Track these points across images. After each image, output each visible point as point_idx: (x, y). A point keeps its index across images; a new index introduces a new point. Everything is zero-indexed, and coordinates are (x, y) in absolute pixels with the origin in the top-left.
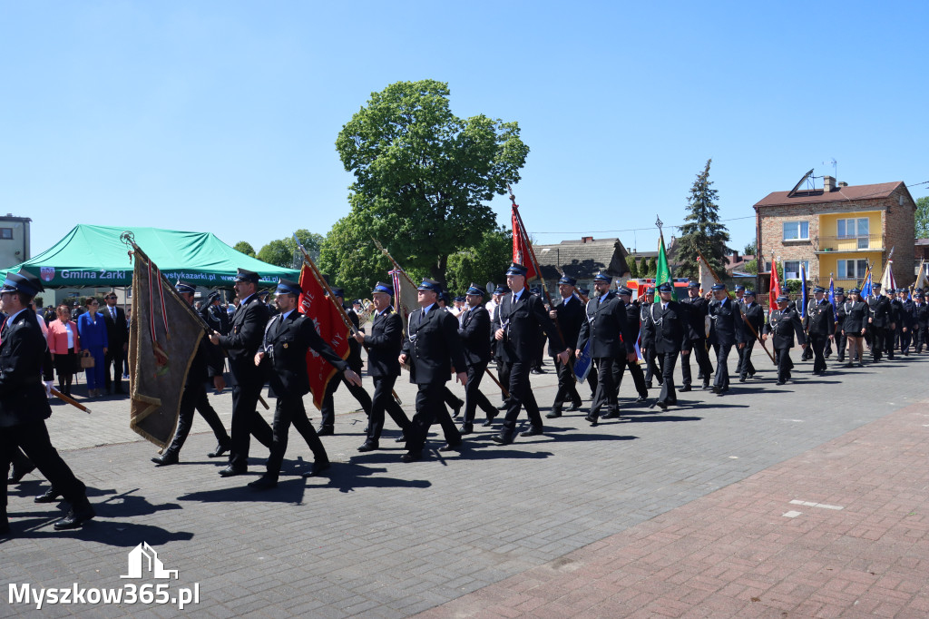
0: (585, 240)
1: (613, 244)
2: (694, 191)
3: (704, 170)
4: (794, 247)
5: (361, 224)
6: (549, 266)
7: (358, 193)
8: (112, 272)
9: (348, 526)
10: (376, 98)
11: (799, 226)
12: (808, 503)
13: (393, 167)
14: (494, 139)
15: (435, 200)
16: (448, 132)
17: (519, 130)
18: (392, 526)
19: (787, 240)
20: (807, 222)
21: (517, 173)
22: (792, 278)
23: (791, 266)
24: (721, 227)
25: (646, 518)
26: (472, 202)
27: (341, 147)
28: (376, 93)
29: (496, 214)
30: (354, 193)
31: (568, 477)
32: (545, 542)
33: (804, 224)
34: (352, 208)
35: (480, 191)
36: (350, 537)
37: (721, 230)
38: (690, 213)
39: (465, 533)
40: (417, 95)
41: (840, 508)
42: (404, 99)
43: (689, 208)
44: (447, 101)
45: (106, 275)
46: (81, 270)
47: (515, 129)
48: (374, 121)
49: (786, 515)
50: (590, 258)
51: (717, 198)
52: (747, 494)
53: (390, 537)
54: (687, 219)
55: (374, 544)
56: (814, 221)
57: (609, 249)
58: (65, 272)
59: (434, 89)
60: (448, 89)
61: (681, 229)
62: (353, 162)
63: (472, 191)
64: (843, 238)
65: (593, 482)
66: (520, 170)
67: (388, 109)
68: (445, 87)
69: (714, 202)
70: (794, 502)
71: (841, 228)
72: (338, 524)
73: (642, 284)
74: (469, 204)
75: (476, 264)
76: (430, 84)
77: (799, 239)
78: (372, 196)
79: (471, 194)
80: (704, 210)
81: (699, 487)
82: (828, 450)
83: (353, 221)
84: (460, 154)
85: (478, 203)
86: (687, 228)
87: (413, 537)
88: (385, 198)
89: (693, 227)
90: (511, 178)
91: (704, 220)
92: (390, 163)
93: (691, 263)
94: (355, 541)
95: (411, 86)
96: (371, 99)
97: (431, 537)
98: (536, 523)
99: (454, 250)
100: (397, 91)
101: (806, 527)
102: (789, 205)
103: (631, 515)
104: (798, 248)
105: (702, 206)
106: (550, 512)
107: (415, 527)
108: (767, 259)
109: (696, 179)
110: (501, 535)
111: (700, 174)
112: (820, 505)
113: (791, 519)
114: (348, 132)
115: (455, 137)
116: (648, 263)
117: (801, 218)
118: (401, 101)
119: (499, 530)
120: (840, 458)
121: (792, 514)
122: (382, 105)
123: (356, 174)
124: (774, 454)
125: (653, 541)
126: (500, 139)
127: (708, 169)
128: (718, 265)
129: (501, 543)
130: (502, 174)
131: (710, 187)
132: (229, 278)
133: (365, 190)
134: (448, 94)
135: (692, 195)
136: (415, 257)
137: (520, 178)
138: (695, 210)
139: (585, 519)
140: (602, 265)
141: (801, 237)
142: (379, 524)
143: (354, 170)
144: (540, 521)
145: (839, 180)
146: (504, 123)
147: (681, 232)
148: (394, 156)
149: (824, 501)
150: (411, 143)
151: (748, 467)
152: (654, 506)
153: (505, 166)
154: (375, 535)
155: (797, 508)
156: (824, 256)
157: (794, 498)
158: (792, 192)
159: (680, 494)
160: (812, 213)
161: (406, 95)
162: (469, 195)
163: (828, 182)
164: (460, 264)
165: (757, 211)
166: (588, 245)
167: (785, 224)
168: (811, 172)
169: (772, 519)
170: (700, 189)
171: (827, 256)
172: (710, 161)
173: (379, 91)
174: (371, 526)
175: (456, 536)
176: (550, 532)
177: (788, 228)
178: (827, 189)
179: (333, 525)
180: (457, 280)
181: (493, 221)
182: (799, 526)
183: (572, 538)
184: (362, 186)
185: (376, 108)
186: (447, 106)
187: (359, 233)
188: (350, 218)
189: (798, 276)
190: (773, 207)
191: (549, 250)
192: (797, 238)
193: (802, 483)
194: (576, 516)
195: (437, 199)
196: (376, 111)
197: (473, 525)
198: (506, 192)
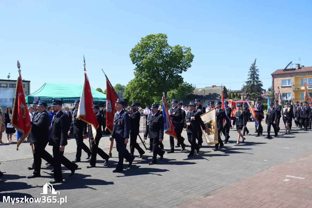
0: (213, 86)
1: (223, 88)
2: (251, 69)
3: (254, 62)
4: (286, 88)
5: (138, 81)
6: (201, 95)
8: (57, 98)
9: (135, 183)
10: (143, 39)
11: (287, 81)
12: (292, 177)
13: (149, 63)
14: (182, 53)
15: (163, 74)
16: (167, 51)
17: (191, 49)
18: (149, 183)
19: (283, 86)
20: (290, 80)
21: (190, 64)
22: (285, 99)
23: (284, 95)
24: (260, 81)
25: (236, 181)
26: (176, 74)
27: (131, 56)
29: (183, 78)
30: (136, 71)
31: (209, 167)
32: (201, 188)
33: (289, 80)
34: (135, 76)
35: (178, 70)
36: (135, 186)
37: (260, 83)
38: (249, 77)
39: (174, 185)
40: (156, 38)
41: (304, 178)
42: (152, 40)
43: (249, 75)
44: (167, 40)
46: (47, 97)
47: (189, 49)
48: (142, 47)
49: (284, 180)
50: (215, 92)
51: (258, 72)
52: (270, 173)
53: (149, 186)
54: (248, 79)
55: (144, 189)
56: (292, 79)
57: (222, 90)
58: (42, 98)
59: (161, 36)
60: (167, 36)
61: (246, 82)
62: (135, 61)
63: (175, 70)
64: (302, 85)
65: (217, 168)
66: (191, 63)
67: (147, 43)
68: (166, 36)
69: (257, 73)
70: (287, 176)
71: (302, 82)
72: (132, 182)
73: (233, 101)
74: (174, 75)
75: (177, 94)
76: (161, 35)
77: (287, 85)
78: (141, 72)
79: (175, 71)
80: (254, 76)
81: (254, 171)
82: (298, 158)
83: (135, 81)
84: (171, 58)
85: (177, 74)
86: (248, 82)
87: (157, 186)
88: (146, 73)
89: (250, 82)
90: (188, 66)
91: (254, 79)
92: (147, 61)
93: (250, 94)
94: (137, 188)
95: (154, 36)
96: (141, 40)
97: (163, 186)
98: (198, 182)
99: (169, 90)
100: (150, 37)
101: (291, 185)
102: (283, 74)
103: (230, 180)
104: (287, 88)
105: (253, 74)
106: (203, 178)
107: (157, 183)
108: (276, 92)
109: (251, 65)
110: (186, 186)
111: (253, 64)
112: (296, 177)
113: (286, 182)
114: (133, 50)
115: (169, 52)
116: (235, 94)
117: (288, 78)
118: (151, 40)
119: (185, 184)
120: (303, 161)
121: (287, 180)
122: (145, 42)
123: (136, 65)
124: (280, 159)
125: (238, 189)
126: (184, 53)
127: (255, 62)
128: (259, 95)
129: (186, 189)
130: (185, 65)
131: (256, 68)
133: (139, 70)
134: (167, 38)
135: (250, 71)
136: (156, 93)
137: (191, 66)
138: (251, 76)
139: (215, 181)
140: (219, 95)
141: (288, 85)
142: (145, 182)
144: (199, 182)
145: (301, 65)
146: (185, 47)
147: (246, 84)
148: (149, 58)
149: (298, 176)
150: (155, 54)
151: (271, 164)
152: (238, 177)
153: (186, 62)
154: (144, 186)
155: (288, 178)
156: (296, 91)
157: (287, 175)
158: (284, 69)
159: (247, 173)
160: (292, 76)
161: (153, 39)
163: (297, 65)
164: (171, 95)
165: (273, 76)
166: (214, 88)
167: (282, 80)
168: (291, 62)
169: (280, 182)
170: (253, 69)
172: (256, 59)
173: (144, 37)
174: (143, 182)
175: (171, 186)
176: (203, 185)
177: (283, 82)
178: (297, 68)
179: (130, 182)
180: (170, 100)
181: (182, 80)
182: (289, 184)
183: (210, 187)
184: (138, 69)
185: (143, 43)
186: (166, 42)
187: (137, 85)
188: (134, 80)
189: (287, 98)
190: (278, 75)
191: (201, 90)
192: (286, 85)
193: (289, 170)
194: (212, 180)
195: (163, 73)
196: (143, 44)
197: (177, 183)
198: (186, 71)
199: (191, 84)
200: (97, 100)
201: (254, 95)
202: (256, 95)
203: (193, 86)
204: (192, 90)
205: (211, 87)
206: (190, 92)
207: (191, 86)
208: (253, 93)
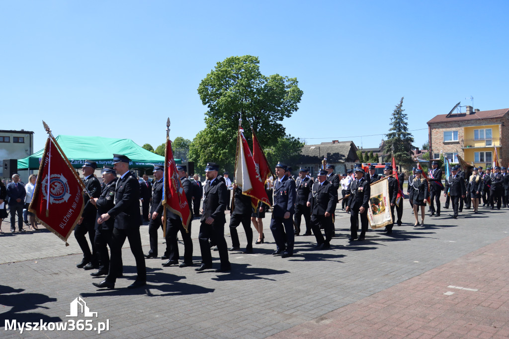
0: (334, 142)
1: (349, 144)
2: (394, 114)
3: (399, 103)
4: (450, 145)
5: (212, 133)
6: (314, 156)
7: (210, 117)
8: (77, 161)
9: (204, 299)
10: (220, 65)
11: (453, 134)
12: (457, 288)
13: (229, 103)
14: (284, 87)
16: (259, 84)
17: (298, 82)
18: (228, 299)
19: (446, 141)
20: (457, 132)
21: (296, 106)
23: (450, 156)
24: (409, 134)
25: (368, 295)
26: (272, 122)
27: (200, 92)
28: (220, 62)
29: (285, 128)
30: (207, 117)
32: (312, 308)
33: (456, 133)
34: (206, 125)
35: (276, 115)
36: (205, 305)
37: (409, 136)
38: (392, 127)
39: (268, 303)
40: (242, 63)
41: (476, 290)
42: (235, 66)
43: (392, 124)
44: (258, 67)
45: (74, 162)
47: (295, 81)
48: (219, 78)
49: (446, 294)
50: (337, 152)
51: (407, 119)
52: (424, 282)
53: (228, 305)
54: (390, 130)
55: (218, 309)
56: (461, 131)
57: (347, 147)
59: (250, 60)
60: (258, 60)
61: (387, 135)
62: (207, 100)
63: (272, 116)
64: (477, 140)
65: (339, 275)
66: (298, 104)
67: (226, 71)
68: (257, 59)
69: (405, 121)
70: (450, 287)
71: (476, 135)
72: (199, 298)
73: (365, 166)
74: (270, 123)
75: (275, 155)
76: (249, 57)
77: (453, 141)
78: (217, 119)
79: (272, 117)
80: (400, 125)
81: (397, 278)
82: (469, 258)
83: (207, 132)
84: (265, 95)
85: (275, 122)
86: (390, 135)
87: (240, 305)
88: (225, 119)
89: (394, 134)
90: (293, 108)
91: (400, 131)
92: (227, 101)
94: (209, 307)
95: (238, 59)
96: (216, 66)
97: (250, 305)
98: (307, 298)
100: (231, 62)
101: (457, 301)
102: (446, 122)
103: (359, 293)
104: (452, 145)
105: (399, 123)
106: (315, 292)
107: (241, 300)
108: (435, 152)
109: (395, 108)
110: (289, 304)
111: (398, 105)
112: (465, 289)
113: (448, 296)
114: (204, 83)
115: (263, 86)
116: (369, 154)
117: (454, 129)
118: (233, 67)
119: (286, 301)
120: (476, 263)
121: (449, 293)
122: (223, 70)
123: (209, 107)
124: (439, 260)
125: (372, 308)
126: (287, 87)
127: (402, 102)
128: (408, 155)
129: (288, 308)
130: (288, 107)
131: (403, 113)
132: (140, 164)
133: (214, 115)
134: (258, 63)
135: (393, 117)
137: (298, 108)
138: (394, 125)
139: (334, 296)
140: (344, 156)
141: (454, 140)
142: (221, 298)
143: (208, 104)
144: (309, 297)
145: (475, 108)
146: (289, 78)
147: (387, 137)
148: (229, 96)
149: (467, 286)
150: (239, 90)
151: (424, 267)
152: (372, 289)
153: (290, 102)
154: (219, 304)
155: (451, 290)
156: (467, 150)
157: (450, 285)
158: (448, 115)
159: (386, 282)
160: (460, 126)
161: (236, 64)
162: (270, 118)
163: (468, 109)
165: (429, 126)
166: (336, 144)
167: (445, 132)
168: (459, 104)
169: (438, 296)
170: (398, 114)
171: (468, 150)
172: (403, 98)
174: (217, 299)
175: (263, 305)
176: (315, 303)
177: (446, 135)
178: (468, 113)
179: (196, 298)
181: (284, 132)
182: (453, 300)
183: (326, 306)
184: (212, 113)
185: (219, 70)
186: (258, 70)
187: (210, 139)
188: (205, 131)
189: (452, 161)
190: (438, 123)
191: (314, 147)
192: (451, 140)
193: (454, 276)
194: (329, 294)
195: (253, 120)
196: (219, 72)
197: (272, 299)
198: (291, 116)
199: (298, 139)
200: (143, 164)
201: (400, 156)
202: (403, 155)
203: (300, 141)
204: (298, 148)
205: (331, 143)
206: (296, 151)
207: (298, 141)
208: (397, 153)
